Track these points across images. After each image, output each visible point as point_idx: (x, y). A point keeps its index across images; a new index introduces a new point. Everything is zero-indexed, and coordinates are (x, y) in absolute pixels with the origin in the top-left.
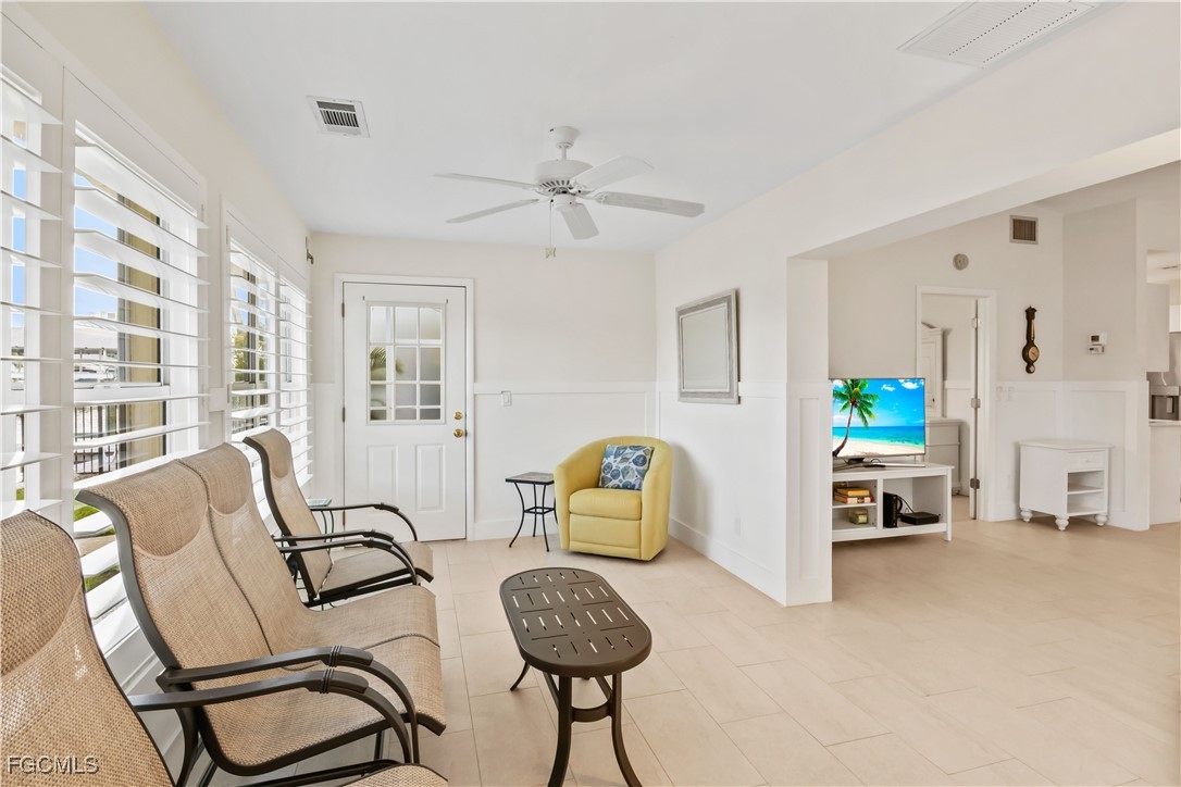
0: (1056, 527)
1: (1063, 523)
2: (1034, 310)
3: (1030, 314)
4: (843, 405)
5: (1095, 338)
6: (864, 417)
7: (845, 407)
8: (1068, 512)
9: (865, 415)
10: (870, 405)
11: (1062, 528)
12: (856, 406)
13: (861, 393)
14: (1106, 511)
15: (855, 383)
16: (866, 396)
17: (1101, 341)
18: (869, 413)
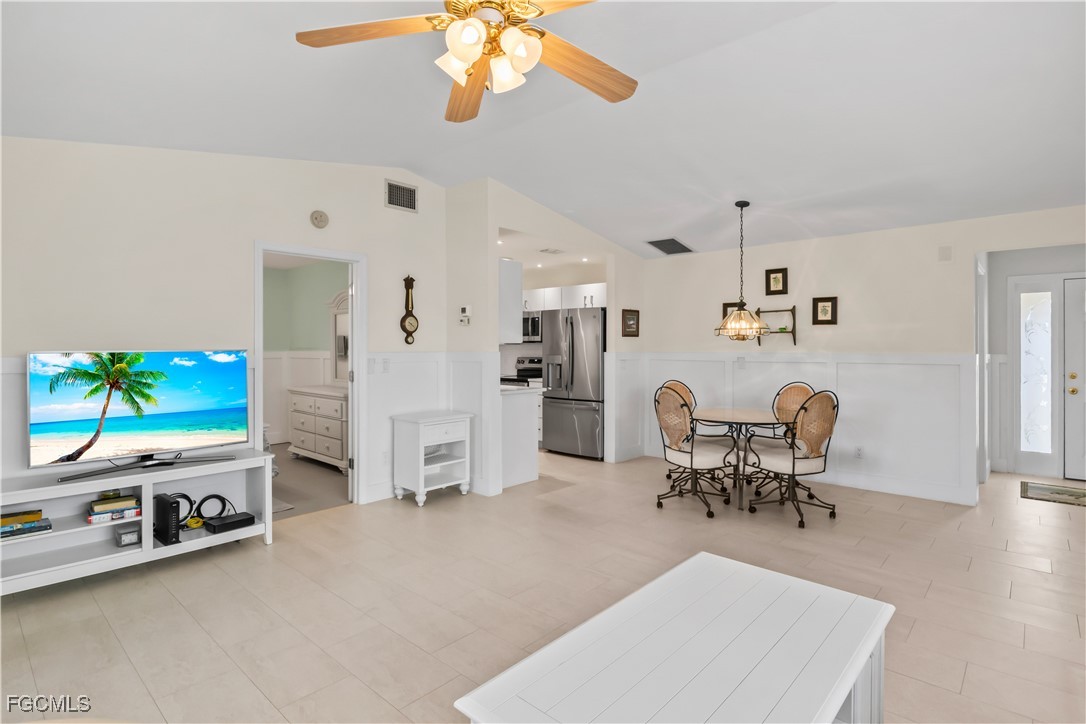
0: (416, 503)
1: (421, 498)
2: (412, 280)
3: (409, 283)
4: (89, 388)
5: (464, 310)
6: (134, 402)
7: (93, 392)
8: (425, 487)
9: (138, 399)
10: (149, 386)
11: (421, 504)
12: (119, 388)
13: (130, 371)
14: (468, 479)
15: (115, 358)
16: (142, 374)
17: (468, 313)
18: (147, 397)
